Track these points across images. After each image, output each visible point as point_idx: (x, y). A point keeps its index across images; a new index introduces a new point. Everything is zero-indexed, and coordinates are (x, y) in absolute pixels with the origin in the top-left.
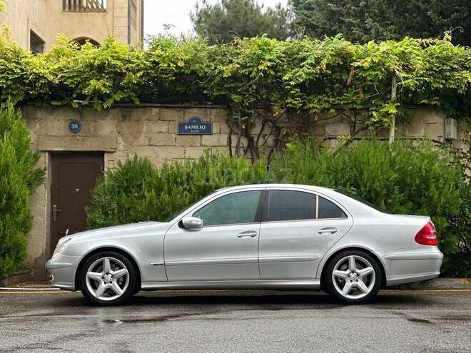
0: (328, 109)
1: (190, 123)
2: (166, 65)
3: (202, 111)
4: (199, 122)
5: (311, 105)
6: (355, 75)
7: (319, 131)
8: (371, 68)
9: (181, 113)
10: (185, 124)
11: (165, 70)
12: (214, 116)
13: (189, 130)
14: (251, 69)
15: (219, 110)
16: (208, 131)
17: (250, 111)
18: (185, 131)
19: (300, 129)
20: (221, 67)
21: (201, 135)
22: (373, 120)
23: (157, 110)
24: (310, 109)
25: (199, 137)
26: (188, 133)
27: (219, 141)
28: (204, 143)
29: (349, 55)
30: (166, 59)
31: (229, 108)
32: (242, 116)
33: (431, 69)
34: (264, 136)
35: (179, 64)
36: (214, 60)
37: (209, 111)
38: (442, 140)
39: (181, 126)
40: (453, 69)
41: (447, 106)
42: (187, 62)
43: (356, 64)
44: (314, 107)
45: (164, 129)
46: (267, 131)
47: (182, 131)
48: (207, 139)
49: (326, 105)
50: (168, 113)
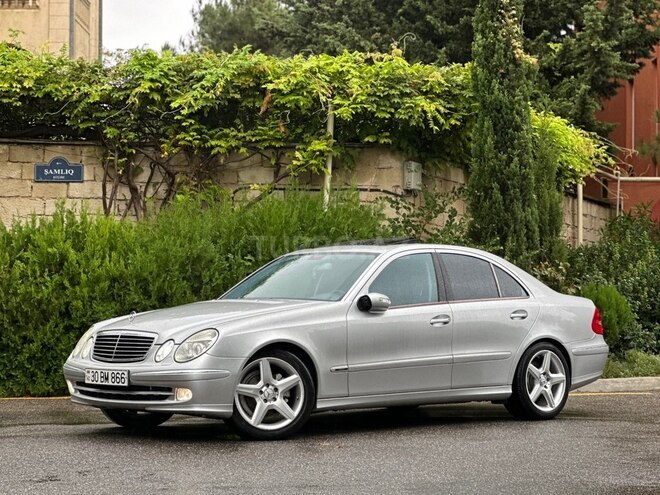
0: (238, 148)
1: (53, 166)
2: (6, 85)
3: (68, 150)
4: (65, 165)
5: (213, 143)
6: (271, 101)
7: (231, 178)
8: (292, 92)
9: (40, 152)
10: (46, 167)
11: (7, 92)
12: (85, 157)
13: (50, 176)
14: (128, 92)
15: (93, 148)
16: (78, 177)
17: (130, 151)
18: (44, 176)
19: (199, 175)
20: (85, 89)
21: (68, 183)
22: (295, 162)
23: (5, 147)
24: (212, 147)
25: (65, 185)
26: (49, 179)
27: (92, 190)
28: (71, 194)
29: (264, 74)
30: (8, 77)
31: (104, 145)
32: (120, 157)
33: (374, 95)
34: (155, 184)
35: (25, 84)
36: (79, 78)
37: (78, 149)
38: (399, 191)
39: (39, 170)
40: (403, 95)
41: (404, 144)
42: (39, 81)
43: (270, 87)
44: (217, 146)
45: (15, 174)
46: (158, 178)
47: (41, 176)
48: (75, 188)
49: (234, 143)
50: (20, 152)
